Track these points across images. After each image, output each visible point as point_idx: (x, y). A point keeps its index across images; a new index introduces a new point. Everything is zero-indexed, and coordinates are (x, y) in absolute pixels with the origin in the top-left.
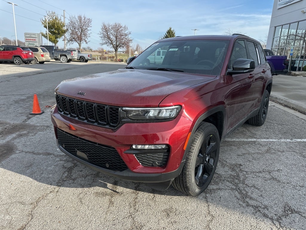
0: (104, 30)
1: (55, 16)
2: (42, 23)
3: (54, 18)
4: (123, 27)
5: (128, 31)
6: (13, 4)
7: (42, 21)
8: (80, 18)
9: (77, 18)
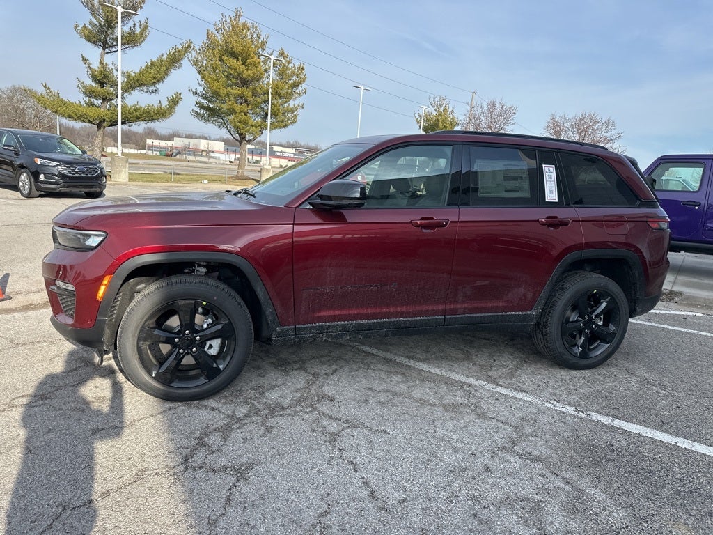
0: (552, 131)
1: (444, 106)
2: (417, 120)
3: (442, 110)
4: (603, 122)
5: (614, 131)
6: (363, 88)
7: (417, 117)
8: (492, 106)
9: (486, 107)
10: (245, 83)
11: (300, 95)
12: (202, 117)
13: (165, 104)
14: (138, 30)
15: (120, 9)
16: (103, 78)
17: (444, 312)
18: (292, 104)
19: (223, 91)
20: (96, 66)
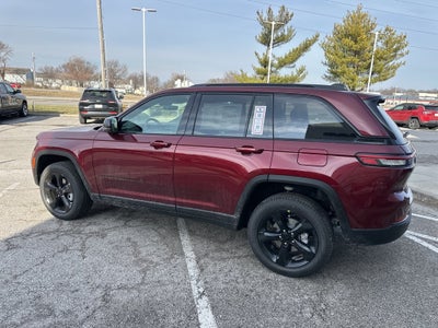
10: (357, 53)
11: (402, 55)
12: (329, 78)
13: (295, 74)
14: (286, 33)
15: (273, 23)
16: (265, 64)
17: (175, 203)
18: (396, 62)
19: (339, 61)
20: (261, 57)
